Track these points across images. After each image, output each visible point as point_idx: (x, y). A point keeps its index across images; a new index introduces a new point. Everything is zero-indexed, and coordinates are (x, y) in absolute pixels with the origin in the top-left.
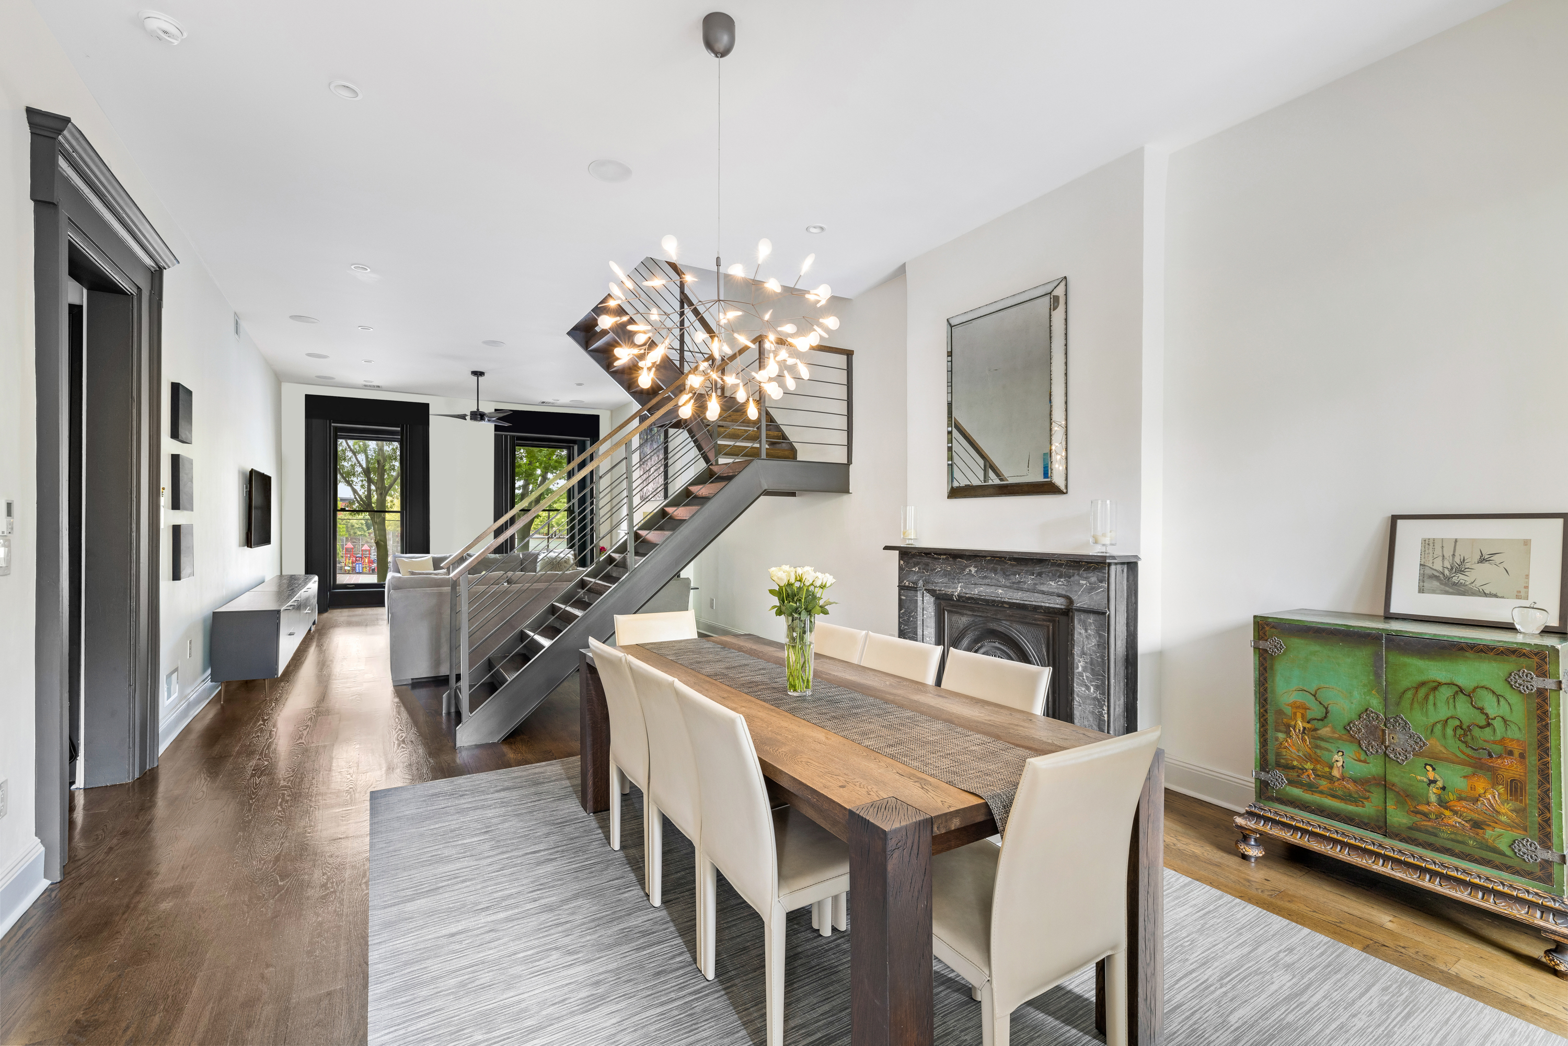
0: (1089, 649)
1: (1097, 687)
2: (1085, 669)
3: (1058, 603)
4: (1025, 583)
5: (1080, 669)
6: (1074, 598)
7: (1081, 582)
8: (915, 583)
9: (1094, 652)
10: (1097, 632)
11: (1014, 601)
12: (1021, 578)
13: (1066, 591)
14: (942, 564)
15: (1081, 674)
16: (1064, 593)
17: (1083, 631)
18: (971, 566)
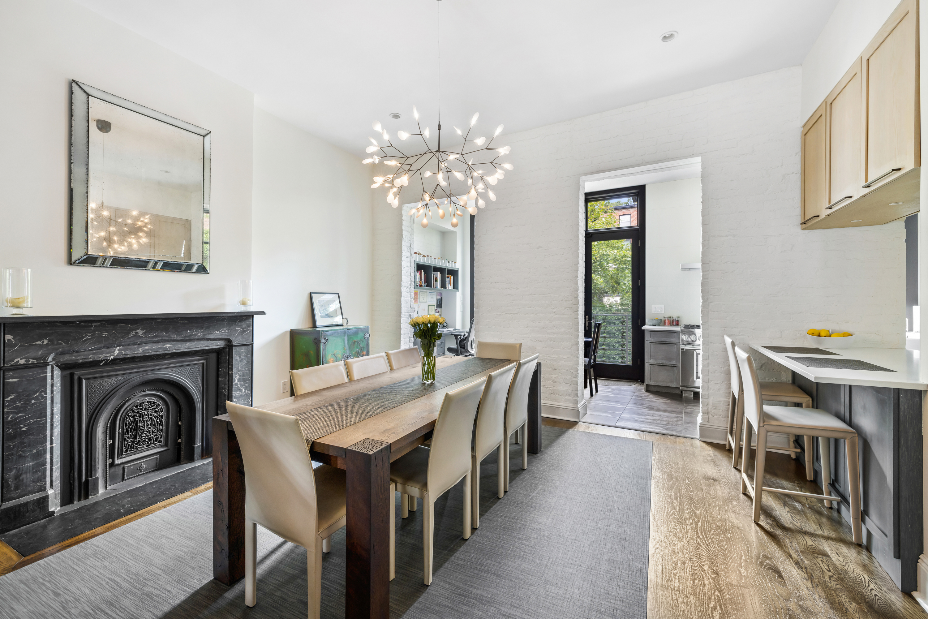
0: (242, 367)
1: (246, 388)
2: (239, 380)
3: (219, 344)
4: (195, 335)
5: (236, 381)
6: (232, 338)
7: (237, 328)
8: (45, 358)
9: (245, 368)
10: (246, 356)
11: (182, 351)
12: (192, 333)
13: (227, 336)
14: (94, 331)
15: (237, 384)
16: (226, 337)
17: (238, 358)
18: (138, 329)
